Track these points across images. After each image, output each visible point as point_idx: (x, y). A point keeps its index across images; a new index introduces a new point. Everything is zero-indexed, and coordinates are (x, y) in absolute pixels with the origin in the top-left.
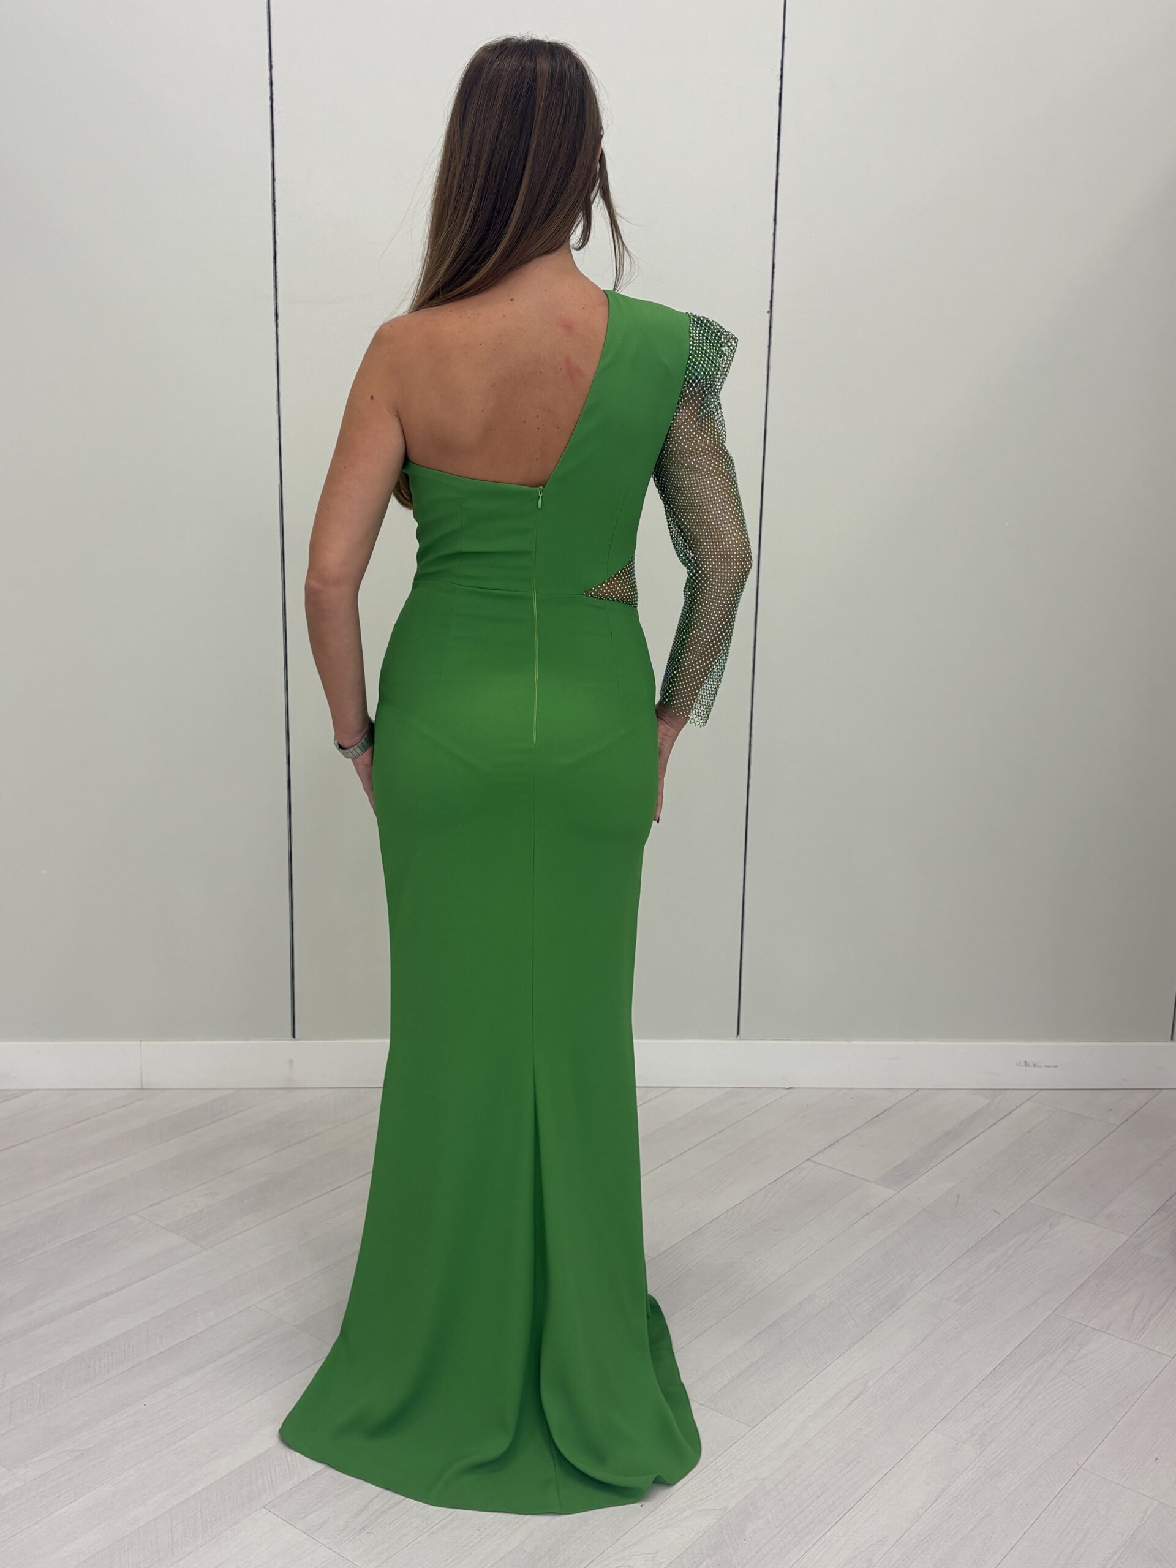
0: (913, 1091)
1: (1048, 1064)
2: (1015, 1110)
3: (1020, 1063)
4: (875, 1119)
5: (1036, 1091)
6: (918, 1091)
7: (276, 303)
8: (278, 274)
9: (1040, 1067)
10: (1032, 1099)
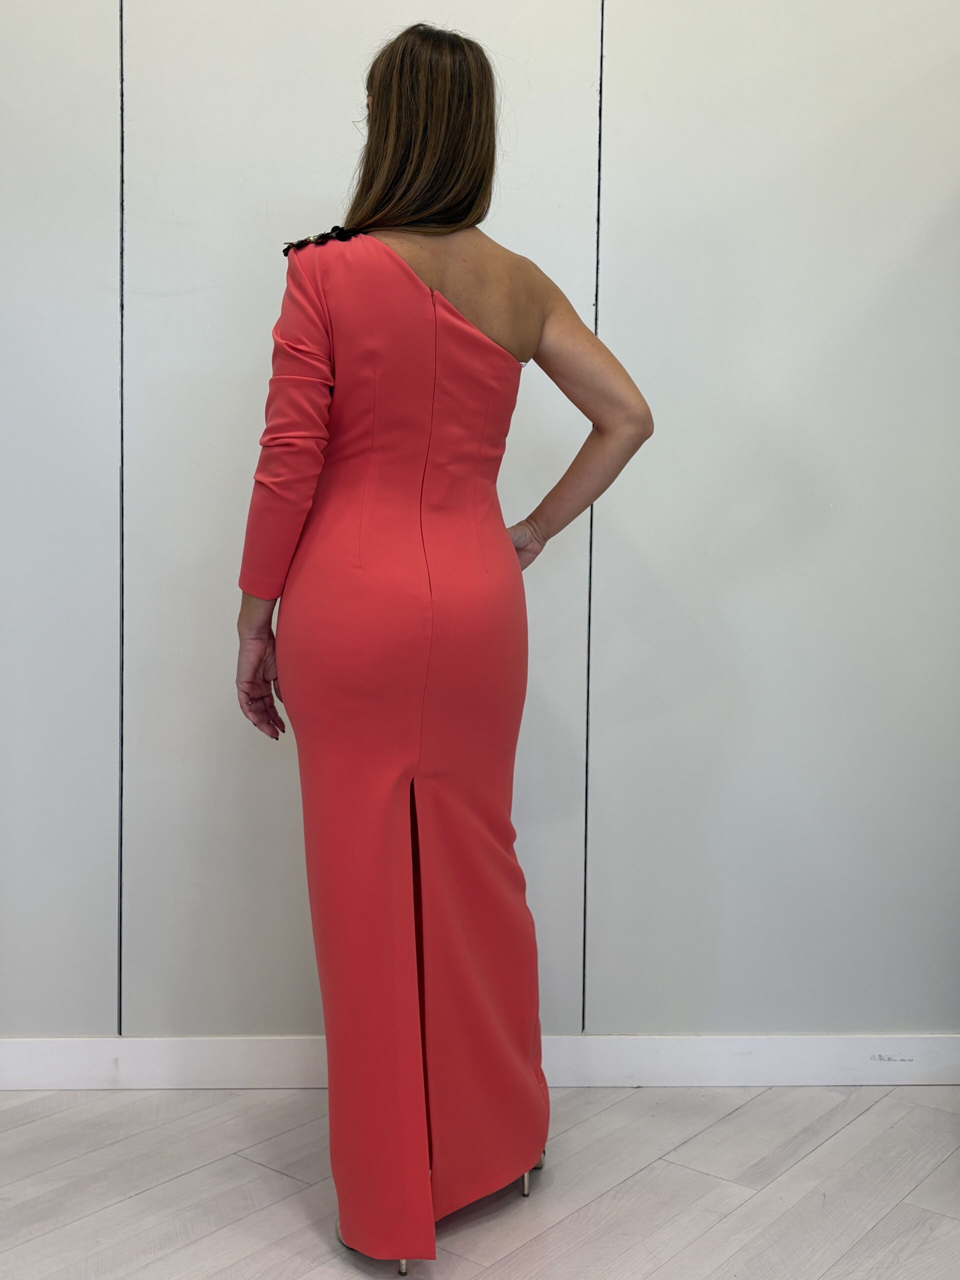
0: (766, 1089)
1: (903, 1058)
2: (873, 1105)
3: (874, 1057)
4: (728, 1117)
5: (892, 1088)
6: (771, 1088)
7: (122, 295)
8: (125, 268)
9: (896, 1060)
10: (889, 1095)
